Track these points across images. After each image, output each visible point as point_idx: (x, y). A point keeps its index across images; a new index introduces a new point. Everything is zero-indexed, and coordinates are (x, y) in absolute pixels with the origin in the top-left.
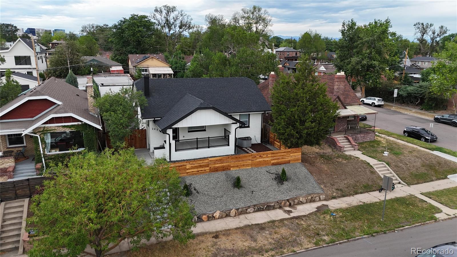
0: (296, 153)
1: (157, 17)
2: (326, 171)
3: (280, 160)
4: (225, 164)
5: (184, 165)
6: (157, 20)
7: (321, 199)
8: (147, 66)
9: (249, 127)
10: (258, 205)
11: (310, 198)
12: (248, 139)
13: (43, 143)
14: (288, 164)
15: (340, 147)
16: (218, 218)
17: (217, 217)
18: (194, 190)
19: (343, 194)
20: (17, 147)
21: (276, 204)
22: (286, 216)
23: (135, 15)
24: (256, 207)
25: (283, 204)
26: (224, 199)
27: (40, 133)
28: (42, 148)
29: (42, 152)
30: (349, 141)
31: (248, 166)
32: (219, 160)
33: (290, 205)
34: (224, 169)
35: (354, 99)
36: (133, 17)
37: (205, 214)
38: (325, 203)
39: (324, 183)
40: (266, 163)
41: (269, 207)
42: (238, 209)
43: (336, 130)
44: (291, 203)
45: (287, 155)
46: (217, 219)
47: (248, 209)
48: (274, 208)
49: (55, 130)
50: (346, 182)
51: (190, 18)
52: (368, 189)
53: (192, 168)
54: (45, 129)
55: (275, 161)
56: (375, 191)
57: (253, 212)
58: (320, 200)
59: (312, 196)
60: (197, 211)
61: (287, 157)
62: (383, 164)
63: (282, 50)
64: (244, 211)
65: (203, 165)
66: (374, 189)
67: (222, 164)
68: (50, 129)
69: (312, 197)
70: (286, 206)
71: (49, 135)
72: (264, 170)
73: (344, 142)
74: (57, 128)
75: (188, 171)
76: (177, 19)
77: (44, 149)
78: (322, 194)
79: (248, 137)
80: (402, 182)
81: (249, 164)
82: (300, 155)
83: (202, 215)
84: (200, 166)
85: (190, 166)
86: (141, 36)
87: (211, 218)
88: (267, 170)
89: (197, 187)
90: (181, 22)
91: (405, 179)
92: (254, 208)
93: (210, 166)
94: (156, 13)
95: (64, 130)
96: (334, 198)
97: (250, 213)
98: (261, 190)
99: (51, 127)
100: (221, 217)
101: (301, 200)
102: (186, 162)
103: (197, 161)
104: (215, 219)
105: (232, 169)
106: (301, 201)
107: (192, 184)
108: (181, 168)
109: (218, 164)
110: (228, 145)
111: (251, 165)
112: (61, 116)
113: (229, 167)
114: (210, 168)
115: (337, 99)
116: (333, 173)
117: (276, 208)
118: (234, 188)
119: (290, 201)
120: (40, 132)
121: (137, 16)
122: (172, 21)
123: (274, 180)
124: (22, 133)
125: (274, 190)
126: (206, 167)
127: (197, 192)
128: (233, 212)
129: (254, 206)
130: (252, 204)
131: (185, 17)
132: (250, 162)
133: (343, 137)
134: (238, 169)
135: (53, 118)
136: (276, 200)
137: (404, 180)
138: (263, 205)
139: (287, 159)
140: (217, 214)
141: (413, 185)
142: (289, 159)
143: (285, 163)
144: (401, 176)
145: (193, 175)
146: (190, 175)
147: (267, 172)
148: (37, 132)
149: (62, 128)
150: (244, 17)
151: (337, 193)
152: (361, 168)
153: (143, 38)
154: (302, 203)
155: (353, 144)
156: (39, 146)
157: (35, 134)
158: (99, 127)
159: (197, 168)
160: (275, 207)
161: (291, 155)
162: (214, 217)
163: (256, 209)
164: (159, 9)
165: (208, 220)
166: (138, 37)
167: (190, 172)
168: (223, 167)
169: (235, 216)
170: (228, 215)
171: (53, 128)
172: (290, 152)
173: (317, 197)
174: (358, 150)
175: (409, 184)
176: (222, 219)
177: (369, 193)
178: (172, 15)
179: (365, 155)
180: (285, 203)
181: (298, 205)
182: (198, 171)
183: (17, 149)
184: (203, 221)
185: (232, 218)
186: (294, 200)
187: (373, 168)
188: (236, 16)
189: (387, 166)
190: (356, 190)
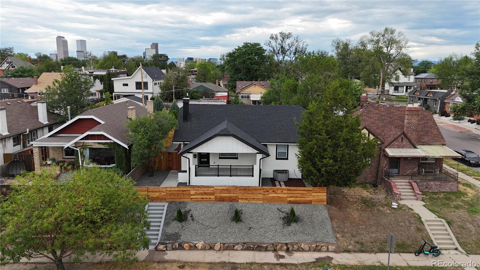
0: (319, 192)
1: (272, 45)
2: (353, 219)
3: (298, 199)
4: (232, 195)
5: (187, 191)
6: (272, 47)
7: (330, 250)
8: (249, 93)
9: (288, 159)
10: (248, 244)
11: (314, 245)
12: (286, 172)
13: (82, 156)
14: (309, 205)
15: (395, 193)
16: (201, 250)
17: (200, 248)
18: (191, 216)
19: (363, 249)
20: (69, 158)
21: (269, 246)
22: (275, 261)
23: (248, 43)
24: (246, 245)
25: (278, 247)
26: (216, 231)
27: (80, 148)
28: (81, 161)
29: (81, 164)
30: (413, 189)
31: (259, 201)
32: (226, 189)
33: (287, 250)
34: (231, 200)
35: (436, 137)
36: (246, 45)
37: (188, 243)
38: (331, 255)
39: (343, 232)
40: (281, 200)
41: (259, 248)
42: (224, 244)
43: (401, 173)
44: (289, 248)
45: (308, 194)
46: (199, 250)
47: (236, 245)
48: (266, 250)
49: (92, 146)
50: (373, 235)
51: (305, 44)
52: (402, 248)
53: (196, 194)
54: (84, 144)
55: (293, 199)
56: (412, 253)
57: (241, 250)
58: (328, 250)
59: (318, 244)
60: (183, 238)
61: (307, 196)
62: (441, 221)
63: (423, 77)
64: (230, 247)
65: (208, 193)
66: (411, 250)
67: (229, 195)
68: (88, 144)
69: (317, 246)
70: (282, 251)
71: (88, 149)
72: (274, 207)
73: (405, 189)
74: (93, 144)
75: (192, 197)
76: (292, 45)
77: (83, 162)
78: (332, 244)
79: (286, 170)
80: (460, 248)
81: (261, 199)
82: (325, 195)
83: (183, 243)
84: (205, 193)
85: (195, 192)
86: (251, 63)
87: (194, 248)
88: (280, 207)
89: (195, 214)
90: (296, 49)
91: (467, 246)
92: (243, 246)
93: (216, 195)
94: (271, 40)
95: (99, 146)
96: (349, 251)
97: (237, 250)
98: (261, 228)
99: (88, 143)
100: (204, 249)
101: (302, 246)
102: (191, 188)
103: (202, 188)
104: (197, 249)
105: (240, 201)
106: (302, 248)
107: (191, 210)
108: (185, 193)
109: (224, 193)
110: (253, 176)
111: (263, 200)
112: (94, 134)
113: (237, 199)
114: (216, 196)
115: (402, 136)
116: (361, 223)
117: (269, 251)
118: (232, 221)
119: (289, 246)
120: (80, 146)
121: (250, 44)
122: (287, 48)
123: (281, 219)
124: (64, 146)
125: (276, 230)
126: (210, 195)
127: (193, 219)
128: (217, 246)
129: (244, 243)
130: (242, 241)
131: (300, 43)
132: (261, 196)
133: (407, 182)
134: (247, 202)
135: (88, 135)
136: (272, 242)
137: (463, 247)
138: (254, 244)
139: (308, 198)
140: (200, 245)
141: (475, 254)
142: (310, 198)
143: (305, 203)
144: (461, 241)
145: (197, 201)
146: (194, 201)
147: (278, 209)
148: (78, 146)
149: (97, 145)
150: (372, 41)
151: (355, 246)
152: (405, 222)
153: (252, 65)
154: (303, 250)
155: (417, 192)
156: (79, 159)
157: (76, 148)
158: (126, 146)
159: (202, 195)
160: (268, 249)
161: (313, 194)
162: (197, 247)
163: (244, 247)
164: (274, 37)
165: (190, 249)
166: (248, 64)
167: (194, 198)
168: (230, 197)
169: (219, 250)
170: (211, 248)
171: (91, 144)
172: (311, 191)
173: (325, 246)
174: (422, 201)
175: (469, 252)
176: (205, 251)
177: (400, 254)
178: (288, 41)
179: (426, 207)
180: (282, 247)
181: (297, 251)
182: (203, 198)
183: (70, 160)
184: (184, 249)
185: (216, 251)
186: (294, 245)
187: (424, 225)
188: (364, 40)
189: (446, 225)
190: (384, 247)
